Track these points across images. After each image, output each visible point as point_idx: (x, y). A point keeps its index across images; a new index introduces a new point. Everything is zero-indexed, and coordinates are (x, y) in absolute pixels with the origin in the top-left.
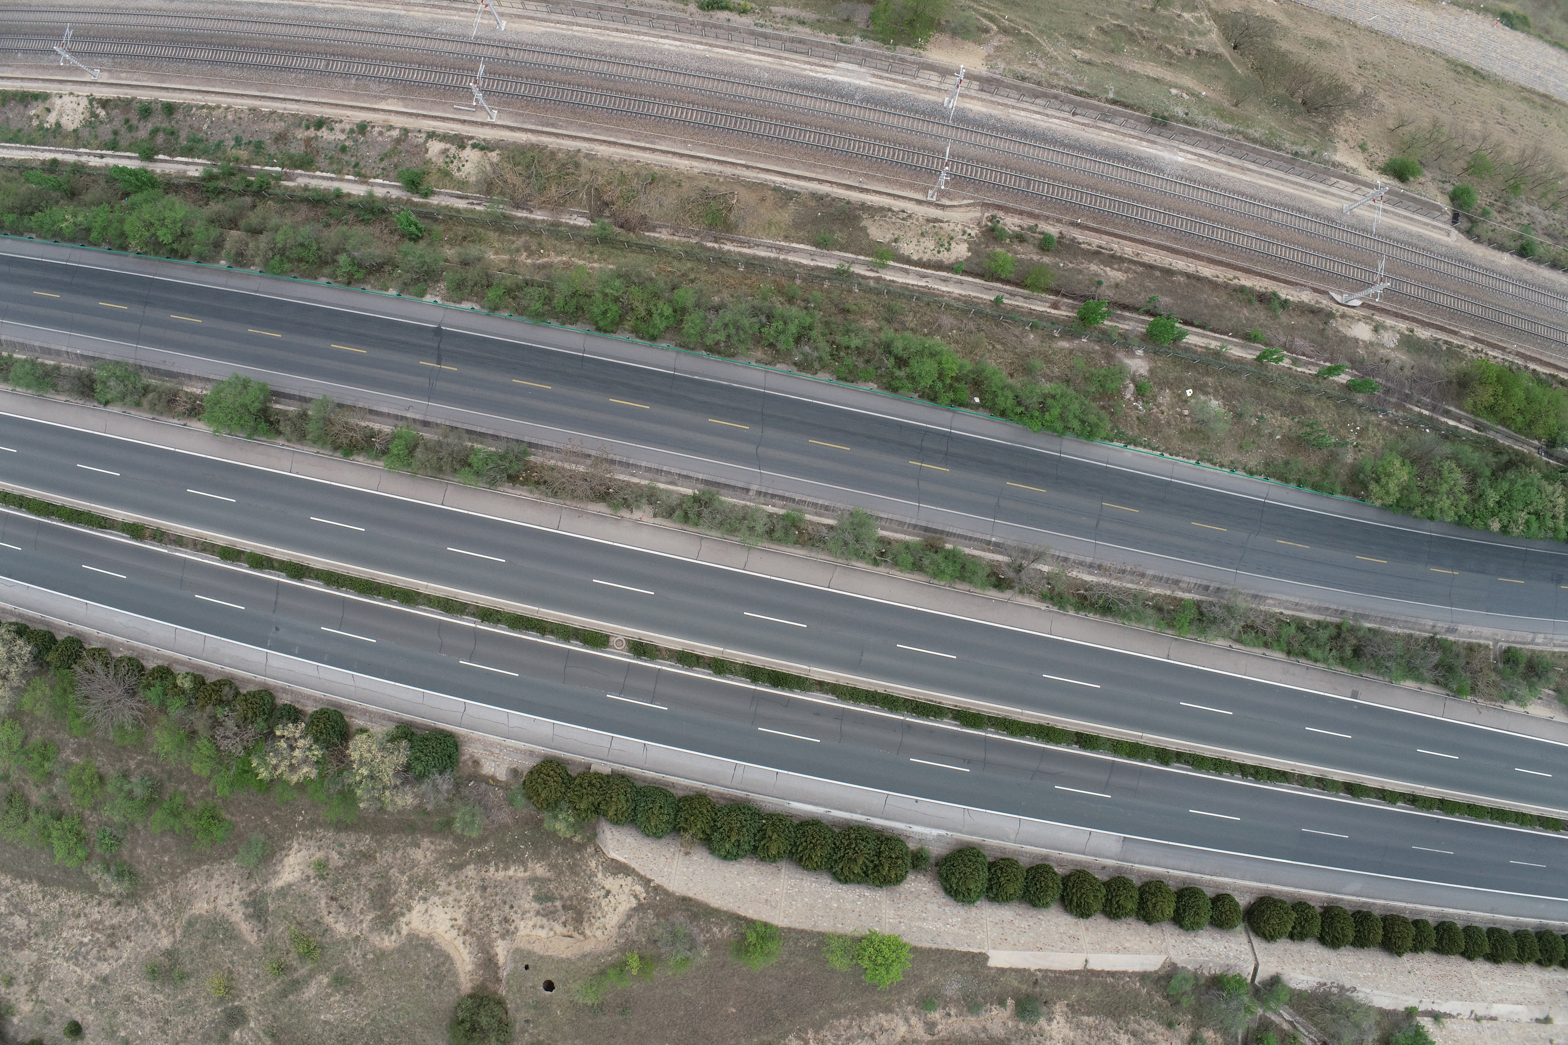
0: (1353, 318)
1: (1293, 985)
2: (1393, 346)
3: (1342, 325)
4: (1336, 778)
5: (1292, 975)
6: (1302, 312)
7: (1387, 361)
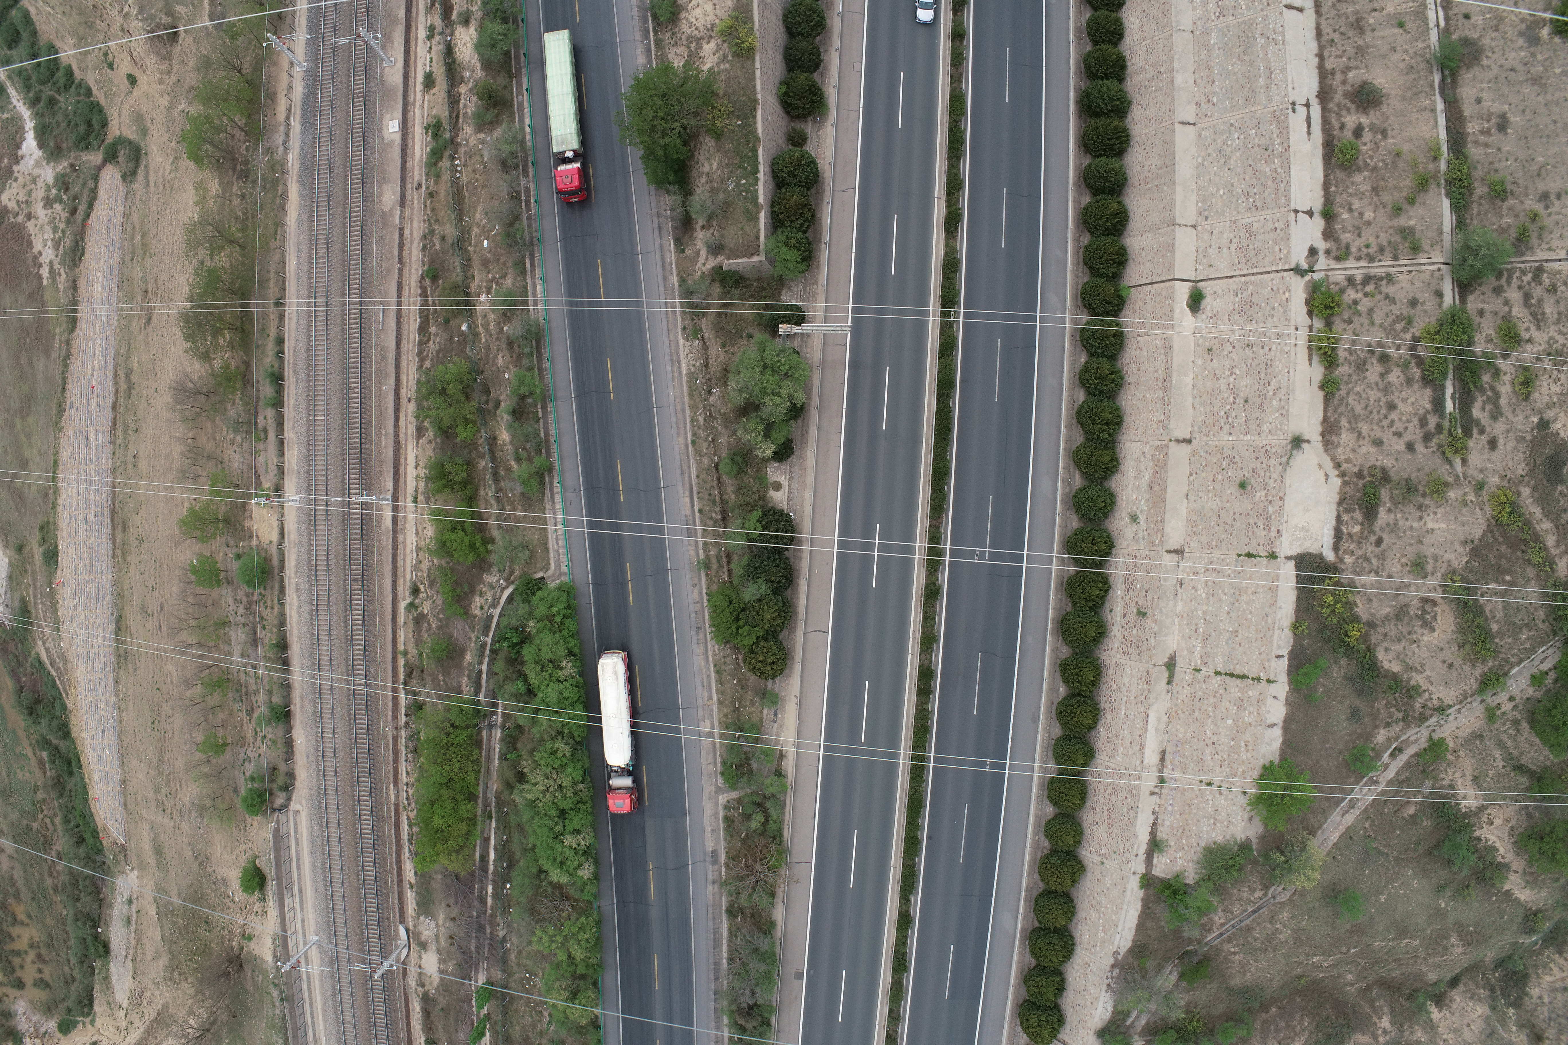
0: (420, 974)
1: (1107, 1016)
2: (433, 925)
3: (431, 984)
4: (889, 979)
5: (1097, 1019)
6: (432, 1023)
7: (451, 937)
